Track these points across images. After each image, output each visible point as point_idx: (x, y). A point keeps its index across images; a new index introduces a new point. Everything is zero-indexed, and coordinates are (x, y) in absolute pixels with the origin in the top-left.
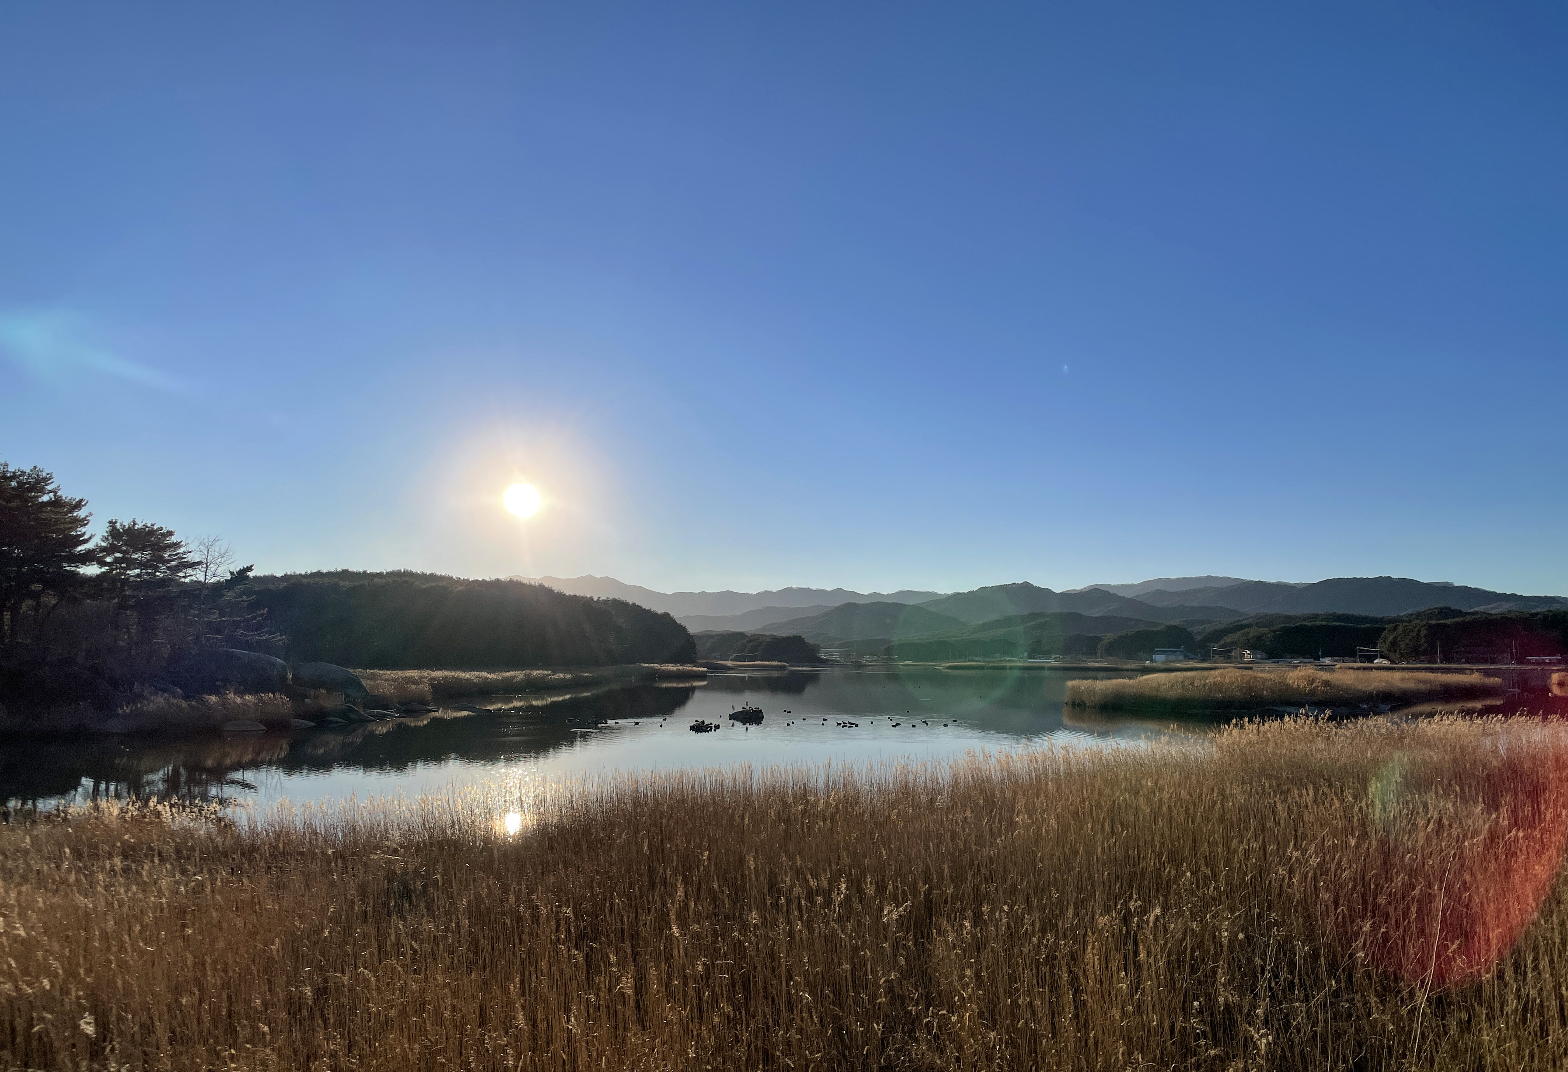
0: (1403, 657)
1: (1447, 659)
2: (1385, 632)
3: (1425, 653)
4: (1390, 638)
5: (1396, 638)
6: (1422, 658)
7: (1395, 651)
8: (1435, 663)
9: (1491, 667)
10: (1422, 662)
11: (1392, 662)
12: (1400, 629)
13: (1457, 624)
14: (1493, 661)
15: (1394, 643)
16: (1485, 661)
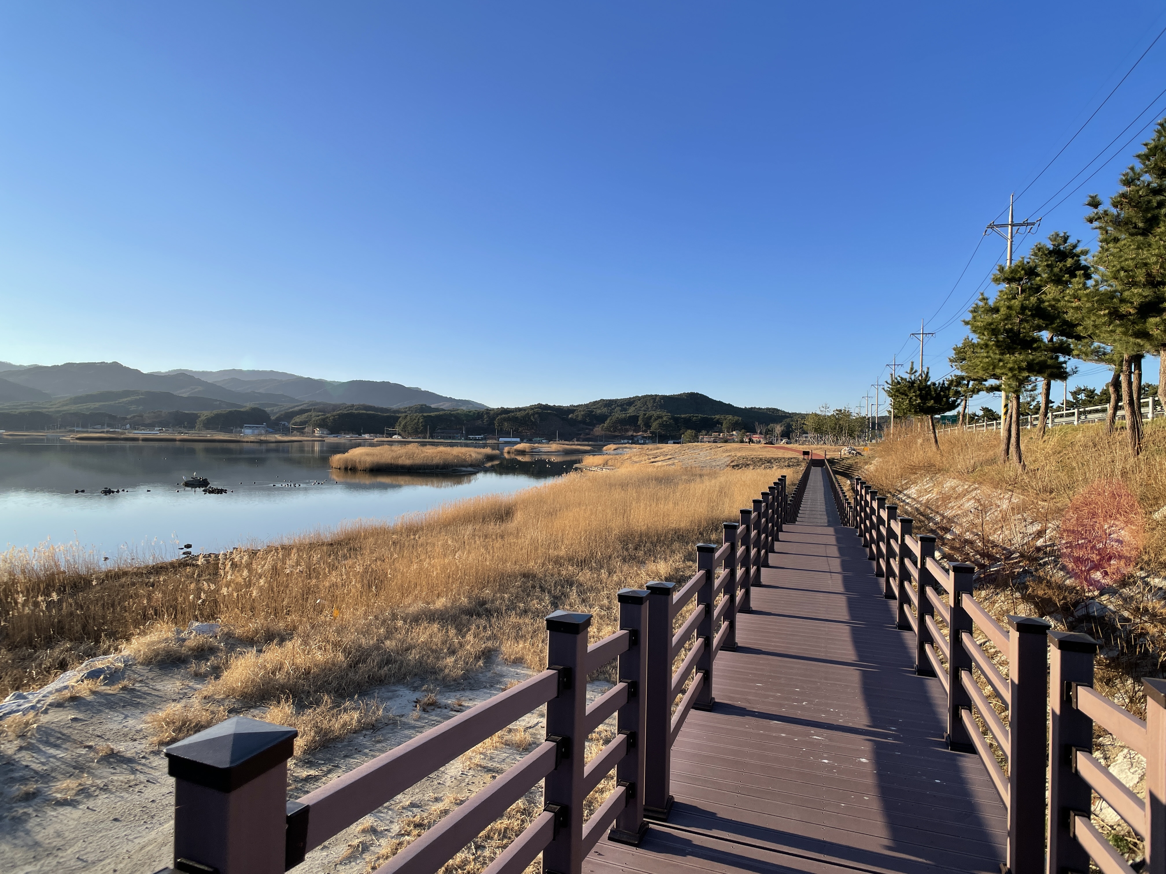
0: (410, 434)
1: (432, 437)
2: (400, 420)
3: (421, 432)
4: (403, 423)
5: (406, 423)
6: (420, 435)
7: (405, 431)
8: (426, 438)
9: (453, 441)
10: (419, 438)
11: (403, 438)
12: (408, 418)
13: (437, 416)
14: (454, 438)
15: (405, 426)
16: (450, 438)
